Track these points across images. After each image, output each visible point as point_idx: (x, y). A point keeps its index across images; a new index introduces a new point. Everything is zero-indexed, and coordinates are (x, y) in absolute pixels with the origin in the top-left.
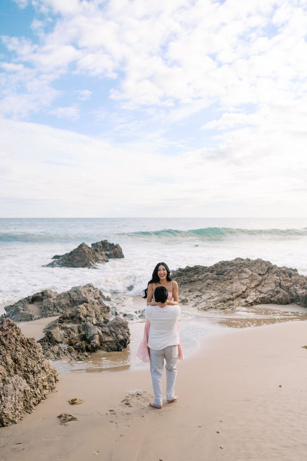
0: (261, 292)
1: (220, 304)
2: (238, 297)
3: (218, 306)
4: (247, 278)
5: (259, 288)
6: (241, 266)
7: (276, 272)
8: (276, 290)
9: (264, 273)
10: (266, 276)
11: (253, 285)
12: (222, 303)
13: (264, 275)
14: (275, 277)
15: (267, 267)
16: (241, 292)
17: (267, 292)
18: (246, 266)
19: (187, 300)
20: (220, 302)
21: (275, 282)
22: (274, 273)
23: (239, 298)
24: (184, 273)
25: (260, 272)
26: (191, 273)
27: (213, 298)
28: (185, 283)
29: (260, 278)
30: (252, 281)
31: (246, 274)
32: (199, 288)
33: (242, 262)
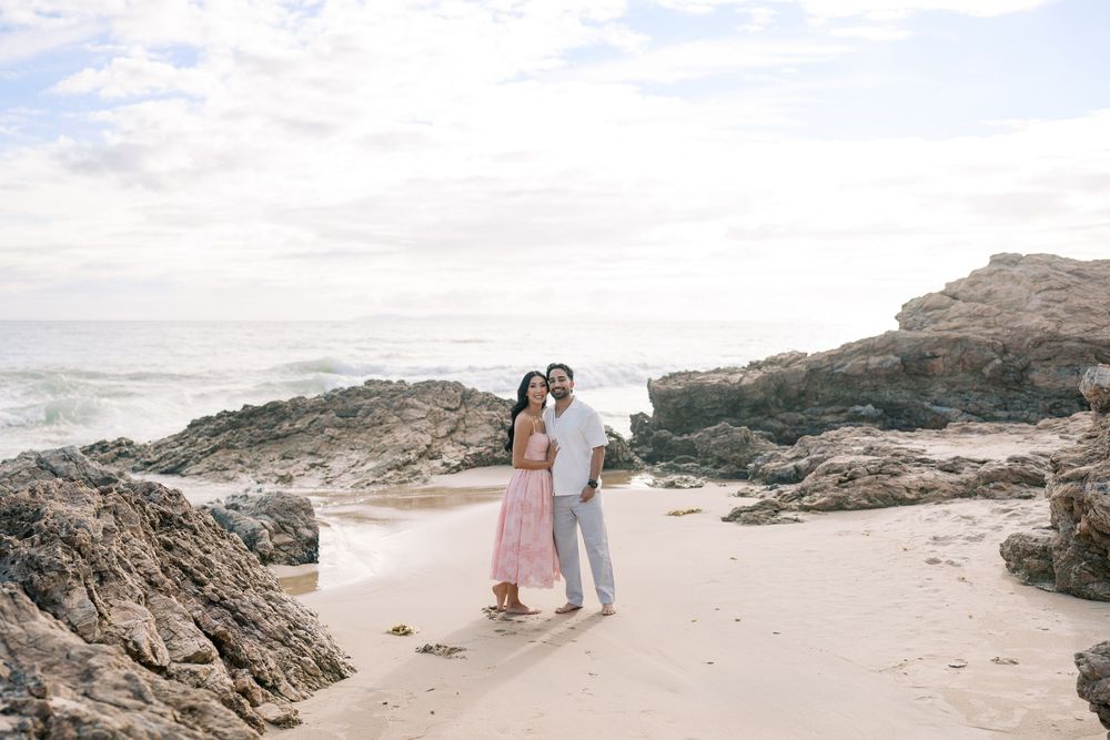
0: (467, 445)
1: (390, 474)
2: (420, 457)
3: (390, 478)
4: (422, 418)
5: (458, 436)
6: (392, 396)
7: (482, 403)
8: (499, 437)
9: (458, 405)
10: (462, 411)
11: (442, 431)
12: (395, 471)
13: (456, 409)
14: (486, 413)
15: (459, 393)
16: (423, 447)
17: (481, 442)
18: (405, 394)
19: (291, 477)
20: (389, 470)
21: (490, 422)
22: (479, 405)
23: (423, 459)
24: (243, 421)
25: (446, 404)
26: (264, 418)
27: (363, 465)
28: (262, 442)
29: (454, 416)
30: (437, 422)
31: (417, 411)
32: (310, 449)
33: (391, 387)
